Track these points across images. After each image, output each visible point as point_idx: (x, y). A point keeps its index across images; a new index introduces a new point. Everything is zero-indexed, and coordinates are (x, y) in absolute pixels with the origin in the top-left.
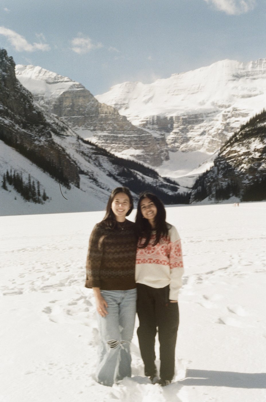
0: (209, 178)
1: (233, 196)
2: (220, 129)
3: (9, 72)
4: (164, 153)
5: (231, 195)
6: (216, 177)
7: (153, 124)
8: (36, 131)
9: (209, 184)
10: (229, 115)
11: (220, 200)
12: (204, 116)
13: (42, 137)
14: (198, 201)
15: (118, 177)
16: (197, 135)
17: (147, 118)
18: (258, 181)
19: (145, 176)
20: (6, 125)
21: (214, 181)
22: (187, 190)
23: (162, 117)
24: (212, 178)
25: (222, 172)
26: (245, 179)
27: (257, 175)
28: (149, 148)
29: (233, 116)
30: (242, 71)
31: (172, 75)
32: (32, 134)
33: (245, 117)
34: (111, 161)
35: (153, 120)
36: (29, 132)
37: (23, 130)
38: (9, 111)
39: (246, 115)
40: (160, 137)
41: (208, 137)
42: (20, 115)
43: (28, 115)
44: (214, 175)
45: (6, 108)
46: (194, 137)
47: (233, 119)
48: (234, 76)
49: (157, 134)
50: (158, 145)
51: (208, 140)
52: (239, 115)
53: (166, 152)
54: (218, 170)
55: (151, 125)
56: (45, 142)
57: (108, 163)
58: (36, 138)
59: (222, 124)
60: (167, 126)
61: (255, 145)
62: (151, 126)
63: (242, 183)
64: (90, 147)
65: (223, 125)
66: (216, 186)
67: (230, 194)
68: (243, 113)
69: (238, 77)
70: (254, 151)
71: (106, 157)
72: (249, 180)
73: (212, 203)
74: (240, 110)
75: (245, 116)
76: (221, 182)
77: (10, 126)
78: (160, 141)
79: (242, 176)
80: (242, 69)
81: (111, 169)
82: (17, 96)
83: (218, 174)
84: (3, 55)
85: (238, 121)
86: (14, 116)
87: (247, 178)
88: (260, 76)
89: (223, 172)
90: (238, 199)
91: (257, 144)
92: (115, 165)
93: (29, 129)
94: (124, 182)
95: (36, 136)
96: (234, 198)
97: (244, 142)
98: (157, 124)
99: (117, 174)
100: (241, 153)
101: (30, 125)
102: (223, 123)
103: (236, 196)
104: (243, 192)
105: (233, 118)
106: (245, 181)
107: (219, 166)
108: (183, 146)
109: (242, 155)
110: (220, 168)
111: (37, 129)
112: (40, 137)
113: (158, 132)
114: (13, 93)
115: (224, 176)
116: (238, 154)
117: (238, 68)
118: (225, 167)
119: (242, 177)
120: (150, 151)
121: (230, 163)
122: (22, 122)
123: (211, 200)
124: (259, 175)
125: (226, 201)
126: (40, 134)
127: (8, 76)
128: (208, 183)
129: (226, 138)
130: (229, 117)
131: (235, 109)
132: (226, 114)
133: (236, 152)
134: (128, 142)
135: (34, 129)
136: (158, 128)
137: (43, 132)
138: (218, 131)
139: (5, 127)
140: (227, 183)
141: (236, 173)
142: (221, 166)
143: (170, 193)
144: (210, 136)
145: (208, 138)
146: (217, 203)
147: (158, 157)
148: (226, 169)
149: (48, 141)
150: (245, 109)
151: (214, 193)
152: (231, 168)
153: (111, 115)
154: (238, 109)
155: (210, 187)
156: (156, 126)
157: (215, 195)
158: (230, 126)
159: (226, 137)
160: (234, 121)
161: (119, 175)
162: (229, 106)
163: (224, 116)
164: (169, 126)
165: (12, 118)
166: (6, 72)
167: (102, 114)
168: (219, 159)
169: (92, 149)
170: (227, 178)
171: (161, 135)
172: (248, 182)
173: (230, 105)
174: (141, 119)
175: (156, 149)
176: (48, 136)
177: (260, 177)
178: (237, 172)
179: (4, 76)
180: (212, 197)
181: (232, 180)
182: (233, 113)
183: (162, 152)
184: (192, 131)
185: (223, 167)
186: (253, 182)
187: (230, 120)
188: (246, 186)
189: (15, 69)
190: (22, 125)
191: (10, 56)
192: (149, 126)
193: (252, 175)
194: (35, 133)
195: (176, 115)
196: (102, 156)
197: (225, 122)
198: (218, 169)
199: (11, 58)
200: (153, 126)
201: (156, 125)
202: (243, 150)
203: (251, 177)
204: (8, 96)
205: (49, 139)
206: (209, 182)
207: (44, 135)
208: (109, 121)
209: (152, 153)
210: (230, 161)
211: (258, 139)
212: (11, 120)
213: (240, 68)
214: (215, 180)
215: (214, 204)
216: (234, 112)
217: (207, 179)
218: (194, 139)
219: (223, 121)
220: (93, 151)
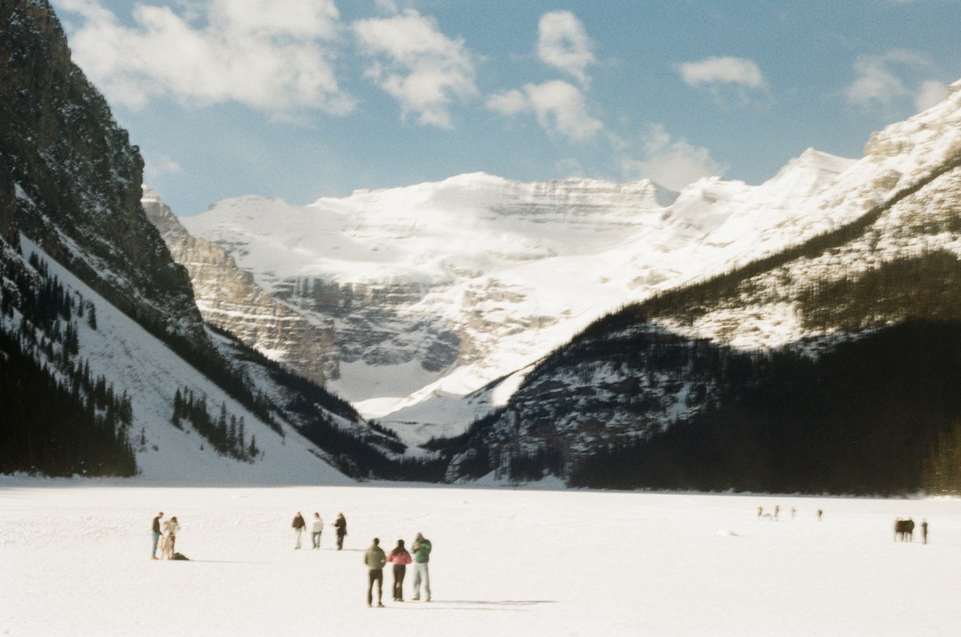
0: (498, 434)
1: (549, 474)
2: (456, 323)
3: (131, 178)
4: (330, 362)
5: (545, 471)
6: (512, 431)
7: (305, 295)
8: (171, 306)
9: (495, 445)
10: (481, 293)
11: (522, 479)
12: (422, 289)
13: (181, 320)
14: (469, 479)
15: (288, 413)
16: (404, 329)
17: (294, 282)
18: (606, 448)
19: (334, 416)
20: (119, 287)
21: (507, 440)
22: (424, 452)
23: (327, 281)
24: (503, 433)
25: (526, 424)
26: (578, 443)
27: (604, 437)
28: (299, 350)
29: (489, 297)
30: (512, 201)
31: (356, 191)
32: (163, 312)
33: (516, 302)
34: (273, 377)
35: (306, 287)
36: (157, 307)
37: (146, 301)
38: (126, 259)
39: (519, 298)
40: (324, 327)
41: (427, 338)
42: (143, 268)
43: (159, 270)
44: (507, 427)
45: (121, 252)
46: (398, 332)
47: (490, 304)
48: (492, 209)
49: (318, 318)
50: (318, 344)
51: (427, 342)
52: (503, 296)
53: (333, 360)
54: (519, 419)
55: (299, 296)
56: (187, 330)
57: (266, 380)
58: (169, 320)
59: (462, 311)
60: (337, 302)
61: (602, 375)
62: (299, 300)
63: (571, 449)
64: (229, 341)
65: (463, 314)
66: (511, 450)
67: (543, 469)
68: (514, 294)
69: (502, 214)
70: (599, 387)
71: (262, 368)
72: (587, 445)
73: (503, 487)
74: (504, 286)
75: (518, 301)
76: (525, 444)
77: (126, 291)
78: (324, 336)
79: (570, 435)
80: (510, 197)
81: (274, 394)
82: (142, 229)
83: (517, 426)
84: (121, 141)
85: (501, 309)
86: (133, 270)
87: (582, 440)
88: (551, 216)
89: (531, 424)
90: (559, 482)
91: (605, 373)
92: (280, 387)
93: (157, 300)
94: (299, 424)
95: (169, 316)
96: (551, 478)
97: (580, 366)
98: (314, 295)
99: (284, 405)
100: (572, 388)
101: (159, 292)
102: (465, 309)
103: (557, 475)
104: (571, 467)
105: (490, 301)
106: (577, 447)
107: (522, 410)
108: (370, 351)
109: (574, 393)
110: (522, 414)
111: (175, 300)
112: (178, 318)
113: (319, 315)
114: (134, 221)
115: (532, 431)
116: (567, 390)
117: (503, 194)
118: (534, 415)
119: (571, 437)
120: (300, 356)
121: (547, 407)
122: (146, 284)
123: (500, 479)
124: (608, 437)
125: (534, 483)
126: (179, 312)
127: (130, 185)
128: (493, 443)
129: (473, 344)
130: (481, 300)
131: (493, 283)
132: (472, 290)
133: (560, 384)
134: (250, 331)
135: (169, 300)
136: (317, 306)
137: (185, 309)
138: (454, 326)
139: (117, 292)
140: (536, 447)
141: (559, 429)
142: (526, 410)
143: (392, 457)
144: (434, 336)
145: (428, 340)
146: (515, 486)
147: (316, 371)
148: (536, 419)
149: (194, 329)
150: (517, 286)
151: (506, 464)
152: (547, 418)
153: (216, 265)
154: (501, 282)
155: (498, 452)
156: (311, 301)
157: (508, 470)
158: (484, 318)
159: (474, 342)
160: (491, 308)
161: (289, 407)
162: (479, 274)
163: (468, 294)
164: (341, 302)
165: (131, 274)
166: (127, 177)
167: (195, 262)
168: (522, 397)
169: (232, 346)
170: (536, 437)
171: (326, 321)
172: (585, 449)
173: (482, 272)
174: (277, 280)
175: (315, 352)
176: (195, 318)
177: (609, 440)
178: (561, 426)
179: (121, 186)
180: (502, 473)
181: (548, 442)
182: (490, 290)
183: (325, 359)
184: (392, 321)
185: (530, 413)
186: (596, 449)
187: (481, 305)
188: (579, 457)
189: (142, 172)
190: (144, 289)
191: (134, 144)
192: (294, 298)
193: (593, 436)
194: (168, 309)
195: (359, 282)
196: (253, 363)
197: (470, 309)
198: (518, 416)
199: (135, 149)
200: (305, 300)
201: (313, 297)
202: (576, 382)
203: (590, 439)
204: (127, 228)
205: (196, 324)
206: (497, 440)
207: (186, 315)
208: (211, 280)
209: (303, 361)
210: (545, 402)
211: (608, 363)
212: (128, 277)
213: (507, 195)
214: (511, 439)
215: (508, 489)
216: (493, 290)
217: (492, 435)
218: (395, 339)
219: (464, 305)
220: (235, 352)
